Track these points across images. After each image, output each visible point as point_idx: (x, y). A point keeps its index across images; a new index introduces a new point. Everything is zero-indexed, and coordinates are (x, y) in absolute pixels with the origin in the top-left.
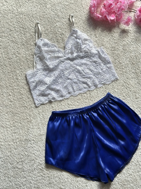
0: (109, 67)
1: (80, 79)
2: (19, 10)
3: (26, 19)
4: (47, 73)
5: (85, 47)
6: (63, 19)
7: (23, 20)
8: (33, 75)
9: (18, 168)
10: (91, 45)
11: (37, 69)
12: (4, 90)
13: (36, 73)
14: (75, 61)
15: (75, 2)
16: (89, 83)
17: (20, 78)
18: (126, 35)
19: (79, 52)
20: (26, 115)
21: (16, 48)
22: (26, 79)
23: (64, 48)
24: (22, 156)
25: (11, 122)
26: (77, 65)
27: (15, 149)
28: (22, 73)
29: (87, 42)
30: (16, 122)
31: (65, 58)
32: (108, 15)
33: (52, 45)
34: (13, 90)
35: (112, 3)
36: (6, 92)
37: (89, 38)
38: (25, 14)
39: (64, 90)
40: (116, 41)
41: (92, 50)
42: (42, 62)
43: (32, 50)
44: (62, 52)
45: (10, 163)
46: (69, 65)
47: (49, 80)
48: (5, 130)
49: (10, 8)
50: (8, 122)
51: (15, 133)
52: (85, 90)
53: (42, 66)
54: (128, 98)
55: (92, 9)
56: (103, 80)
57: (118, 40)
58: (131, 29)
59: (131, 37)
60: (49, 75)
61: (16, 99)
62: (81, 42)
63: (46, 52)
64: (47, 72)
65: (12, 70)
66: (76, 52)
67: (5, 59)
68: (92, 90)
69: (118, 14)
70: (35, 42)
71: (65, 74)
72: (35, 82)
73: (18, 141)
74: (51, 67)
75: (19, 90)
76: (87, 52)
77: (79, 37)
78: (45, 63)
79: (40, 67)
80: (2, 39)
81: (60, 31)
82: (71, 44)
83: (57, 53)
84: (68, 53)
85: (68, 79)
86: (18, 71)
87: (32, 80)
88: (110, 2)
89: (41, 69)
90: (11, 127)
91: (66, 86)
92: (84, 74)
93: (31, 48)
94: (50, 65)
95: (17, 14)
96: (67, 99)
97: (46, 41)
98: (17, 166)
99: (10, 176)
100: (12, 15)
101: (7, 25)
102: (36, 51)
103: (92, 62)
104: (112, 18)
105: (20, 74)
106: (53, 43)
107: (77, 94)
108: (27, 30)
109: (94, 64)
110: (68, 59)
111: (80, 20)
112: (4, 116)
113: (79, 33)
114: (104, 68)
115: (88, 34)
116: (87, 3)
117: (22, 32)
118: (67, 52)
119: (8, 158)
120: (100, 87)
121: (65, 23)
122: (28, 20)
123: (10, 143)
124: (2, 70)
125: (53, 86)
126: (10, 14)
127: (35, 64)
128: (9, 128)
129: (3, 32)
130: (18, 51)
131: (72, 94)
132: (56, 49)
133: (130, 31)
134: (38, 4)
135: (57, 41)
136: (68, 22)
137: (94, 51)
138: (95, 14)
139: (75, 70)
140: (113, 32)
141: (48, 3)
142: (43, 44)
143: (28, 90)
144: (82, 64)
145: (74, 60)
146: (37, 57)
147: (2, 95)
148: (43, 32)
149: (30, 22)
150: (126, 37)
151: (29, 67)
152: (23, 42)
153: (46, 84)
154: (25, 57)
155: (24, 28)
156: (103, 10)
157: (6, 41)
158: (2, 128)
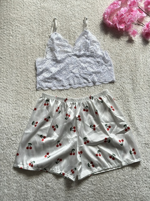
0: (109, 69)
1: (82, 75)
2: (42, 4)
3: (46, 13)
4: (54, 64)
5: (92, 47)
6: (78, 20)
7: (43, 14)
8: (42, 62)
9: (11, 139)
10: (98, 47)
11: (46, 58)
12: (14, 71)
13: (44, 61)
14: (81, 59)
15: (92, 7)
16: (89, 79)
17: (30, 63)
18: (131, 45)
19: (86, 51)
20: (28, 96)
21: (32, 37)
22: (35, 66)
23: (74, 45)
24: (17, 130)
25: (14, 99)
26: (82, 62)
27: (13, 123)
28: (32, 59)
29: (95, 44)
30: (18, 100)
31: (73, 53)
32: (118, 23)
33: (64, 40)
34: (22, 72)
35: (124, 14)
36: (16, 73)
37: (98, 41)
38: (46, 9)
39: (65, 81)
40: (121, 48)
41: (97, 51)
42: (52, 54)
43: (46, 41)
44: (71, 48)
45: (5, 134)
46: (75, 61)
47: (54, 70)
48: (7, 105)
49: (34, 1)
50: (11, 98)
51: (16, 109)
52: (85, 85)
53: (51, 56)
54: (121, 100)
55: (106, 16)
56: (101, 79)
57: (123, 47)
58: (136, 40)
59: (135, 47)
60: (55, 65)
61: (23, 80)
62: (89, 43)
63: (58, 45)
64: (54, 62)
65: (24, 55)
66: (83, 50)
67: (21, 44)
68: (90, 86)
69: (127, 25)
70: (49, 35)
71: (70, 67)
72: (42, 69)
73: (17, 117)
74: (59, 59)
75: (26, 73)
76: (93, 52)
77: (88, 38)
78: (54, 55)
79: (50, 57)
80: (22, 27)
81: (74, 29)
82: (81, 43)
83: (67, 48)
84: (76, 50)
85: (72, 72)
86: (30, 57)
87: (40, 67)
88: (122, 13)
89: (50, 59)
90: (13, 103)
91: (68, 78)
92: (87, 71)
93: (45, 39)
94: (58, 57)
95: (39, 8)
96: (67, 90)
97: (60, 35)
98: (11, 138)
99: (3, 145)
100: (35, 7)
101: (28, 16)
102: (48, 43)
103: (96, 61)
104: (121, 27)
105: (31, 60)
106: (65, 39)
107: (77, 87)
108: (45, 23)
109: (97, 63)
110: (76, 55)
111: (93, 23)
112: (9, 92)
113: (90, 34)
114: (105, 69)
115: (98, 37)
116: (102, 10)
117: (41, 24)
118: (76, 48)
119: (5, 129)
120: (98, 85)
121: (79, 23)
122: (48, 15)
123: (9, 117)
124: (16, 53)
125: (56, 75)
126: (33, 6)
127: (45, 53)
128: (11, 104)
129: (24, 21)
130: (33, 39)
131: (72, 86)
132: (67, 44)
133: (136, 41)
134: (59, 2)
135: (69, 38)
136: (83, 23)
137: (99, 53)
138: (108, 20)
139: (79, 66)
140: (120, 40)
141: (68, 4)
142: (56, 38)
143: (35, 75)
144: (87, 62)
145: (80, 57)
146: (49, 48)
147: (12, 74)
148: (59, 28)
149: (49, 17)
150: (130, 47)
151: (40, 56)
152: (39, 33)
153: (51, 73)
154: (38, 46)
155: (42, 21)
156: (114, 18)
157: (25, 28)
158: (5, 103)
